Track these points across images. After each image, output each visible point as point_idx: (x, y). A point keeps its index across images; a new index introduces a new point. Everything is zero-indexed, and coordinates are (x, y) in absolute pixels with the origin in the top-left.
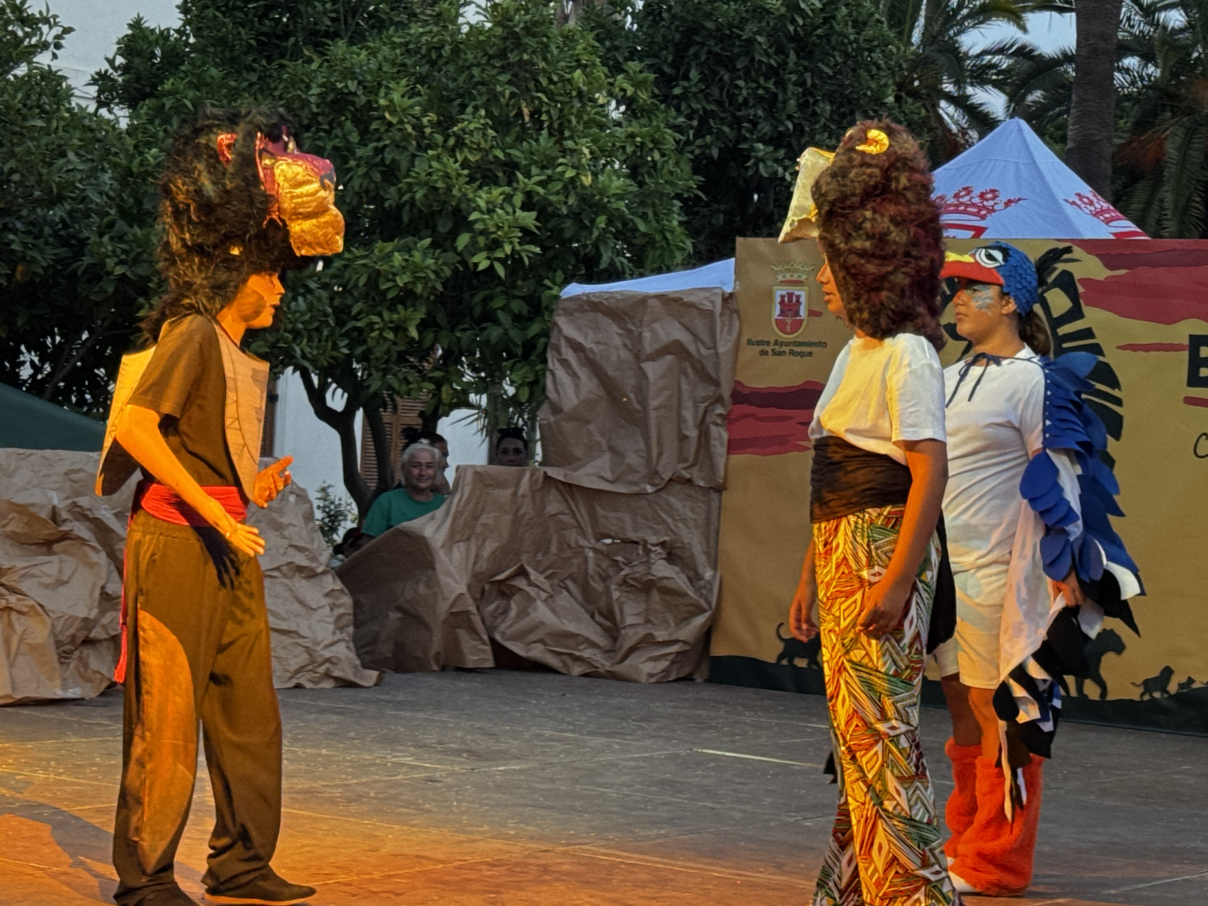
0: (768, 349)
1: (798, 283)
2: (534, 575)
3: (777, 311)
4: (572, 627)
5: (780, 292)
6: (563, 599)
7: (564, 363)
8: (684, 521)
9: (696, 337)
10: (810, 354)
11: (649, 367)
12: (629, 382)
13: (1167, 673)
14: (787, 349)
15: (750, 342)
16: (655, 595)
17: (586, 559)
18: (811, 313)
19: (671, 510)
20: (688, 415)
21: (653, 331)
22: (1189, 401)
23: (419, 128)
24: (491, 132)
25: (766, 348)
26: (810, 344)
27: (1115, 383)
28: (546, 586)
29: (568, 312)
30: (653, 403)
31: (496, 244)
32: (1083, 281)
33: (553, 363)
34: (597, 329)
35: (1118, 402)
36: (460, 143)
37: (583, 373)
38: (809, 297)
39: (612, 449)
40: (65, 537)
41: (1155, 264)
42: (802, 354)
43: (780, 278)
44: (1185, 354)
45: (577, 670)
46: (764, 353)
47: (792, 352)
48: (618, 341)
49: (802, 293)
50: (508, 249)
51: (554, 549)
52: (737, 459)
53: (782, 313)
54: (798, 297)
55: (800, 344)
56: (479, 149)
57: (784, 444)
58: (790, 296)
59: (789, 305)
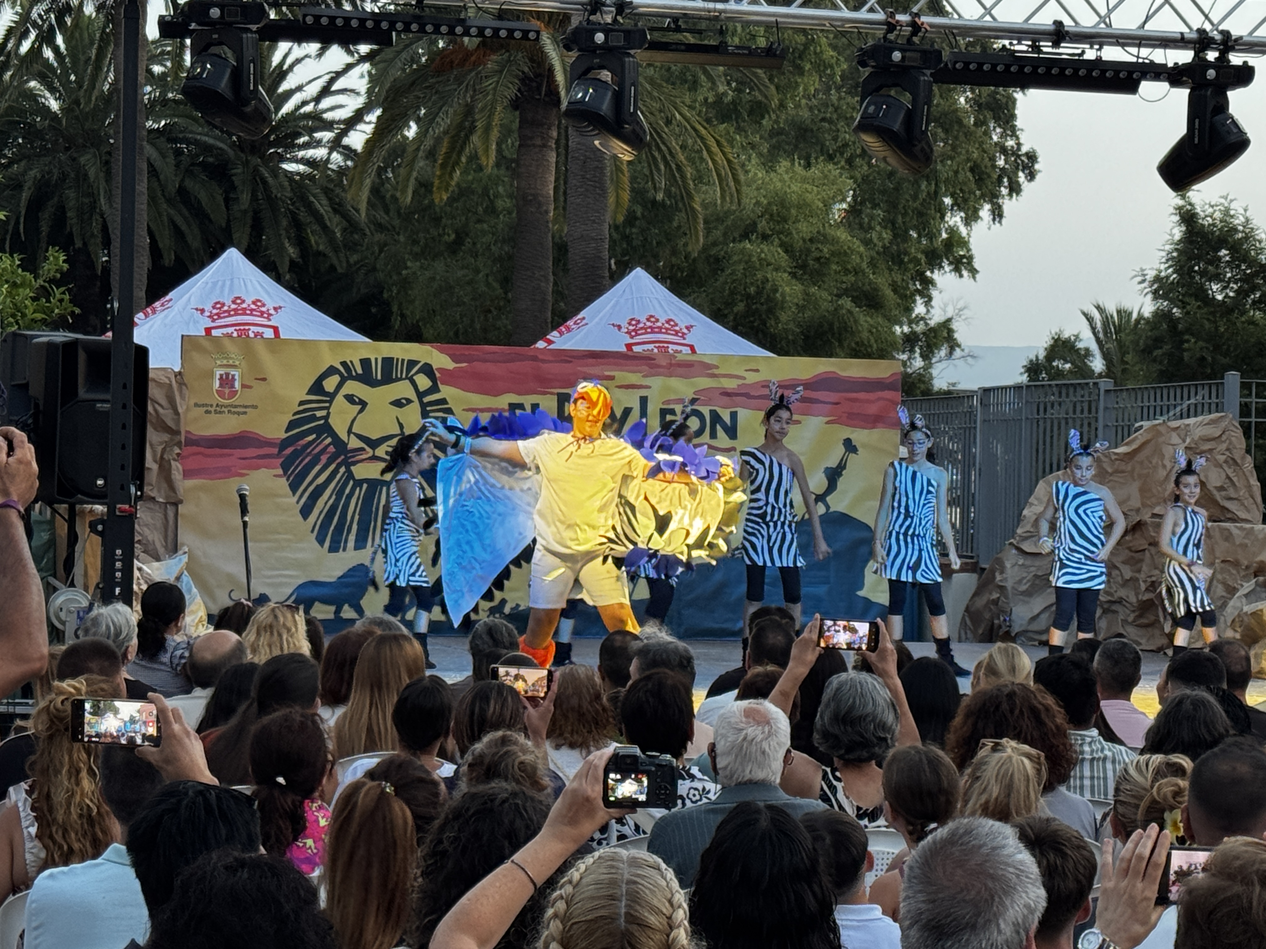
0: (212, 409)
1: (234, 366)
3: (217, 384)
5: (219, 372)
10: (245, 413)
14: (226, 410)
15: (196, 405)
18: (243, 386)
25: (209, 408)
26: (246, 407)
38: (242, 377)
41: (485, 361)
42: (238, 413)
43: (219, 362)
46: (207, 412)
47: (229, 412)
49: (236, 373)
52: (190, 483)
53: (221, 385)
54: (233, 376)
55: (236, 407)
57: (227, 472)
58: (227, 374)
59: (227, 381)
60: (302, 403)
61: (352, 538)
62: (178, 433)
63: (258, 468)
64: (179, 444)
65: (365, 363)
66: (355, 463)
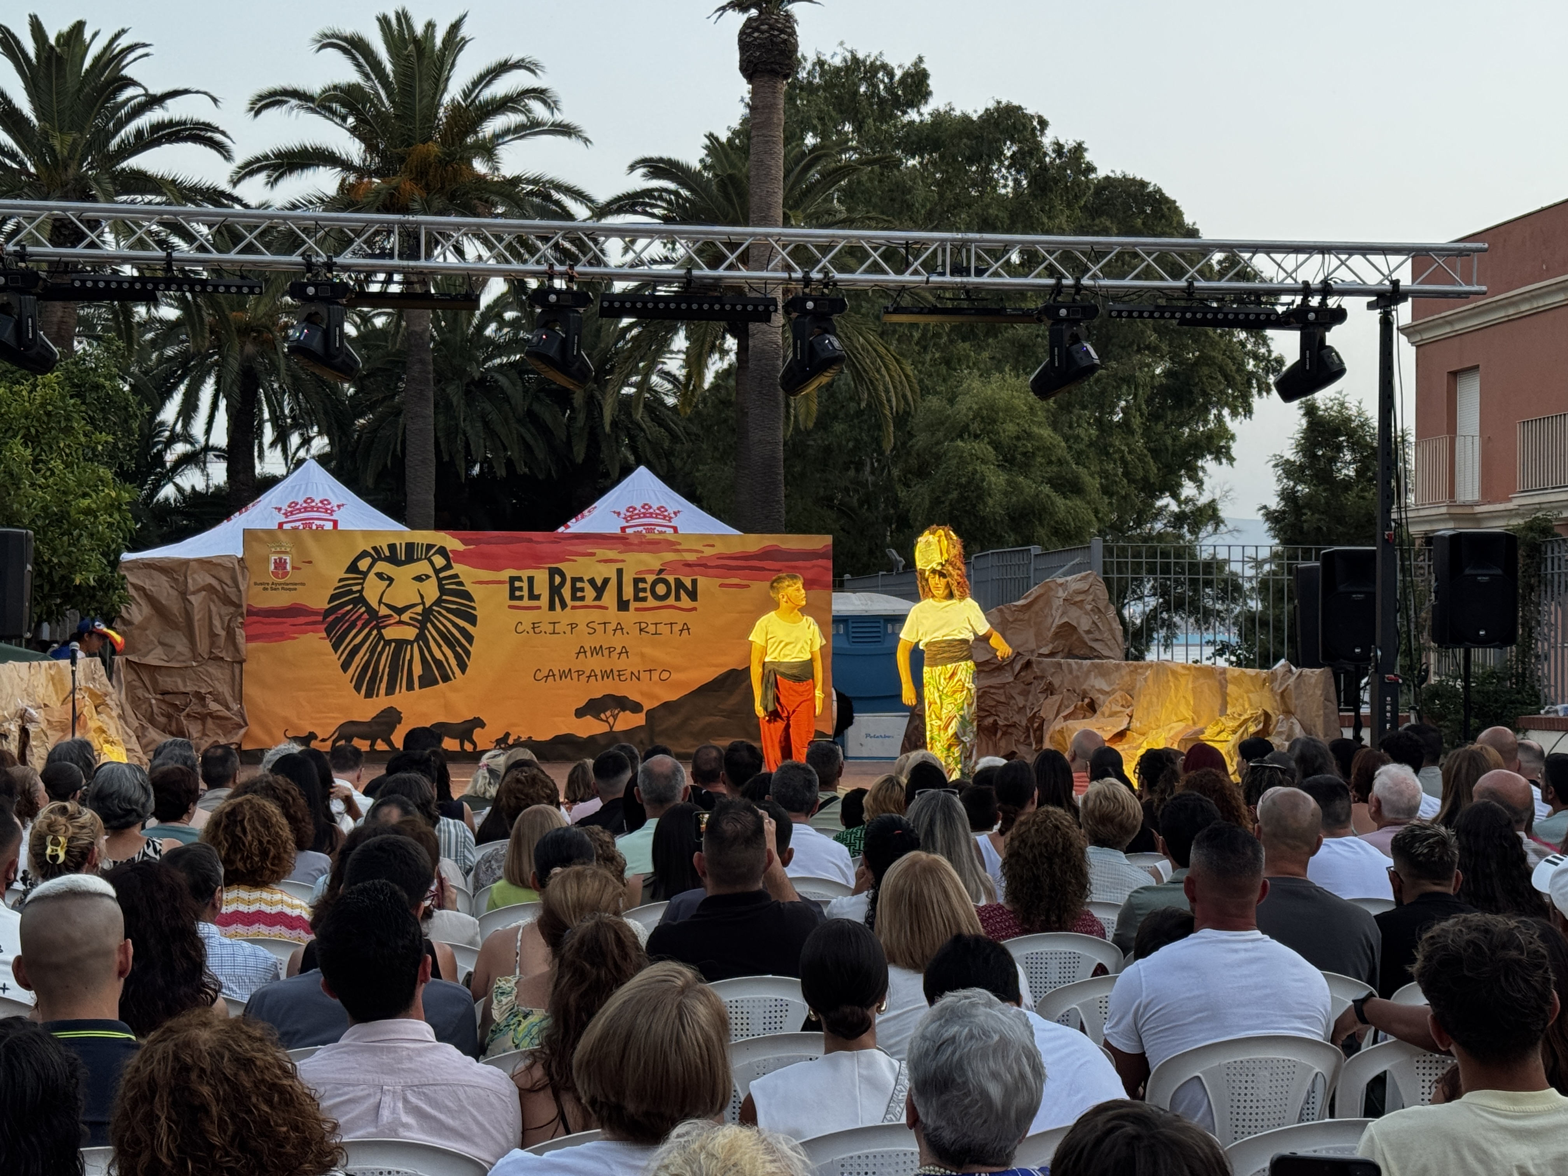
0: (269, 587)
1: (285, 553)
3: (272, 567)
5: (273, 558)
7: (131, 597)
8: (218, 680)
9: (221, 581)
10: (295, 589)
11: (192, 598)
12: (178, 607)
13: (507, 735)
14: (280, 587)
15: (257, 584)
16: (209, 721)
17: (151, 705)
18: (293, 568)
19: (209, 675)
20: (217, 622)
21: (194, 579)
22: (510, 607)
25: (266, 586)
26: (295, 584)
27: (471, 599)
30: (197, 618)
32: (452, 551)
34: (151, 578)
35: (474, 608)
37: (142, 602)
38: (293, 561)
39: (161, 643)
41: (489, 543)
42: (290, 590)
43: (273, 550)
44: (507, 586)
46: (265, 589)
47: (282, 588)
48: (168, 585)
49: (288, 558)
52: (252, 645)
53: (276, 568)
54: (285, 560)
55: (287, 584)
57: (282, 636)
58: (280, 559)
59: (280, 565)
60: (341, 580)
61: (384, 685)
62: (239, 606)
63: (306, 632)
64: (241, 615)
65: (392, 547)
66: (385, 627)
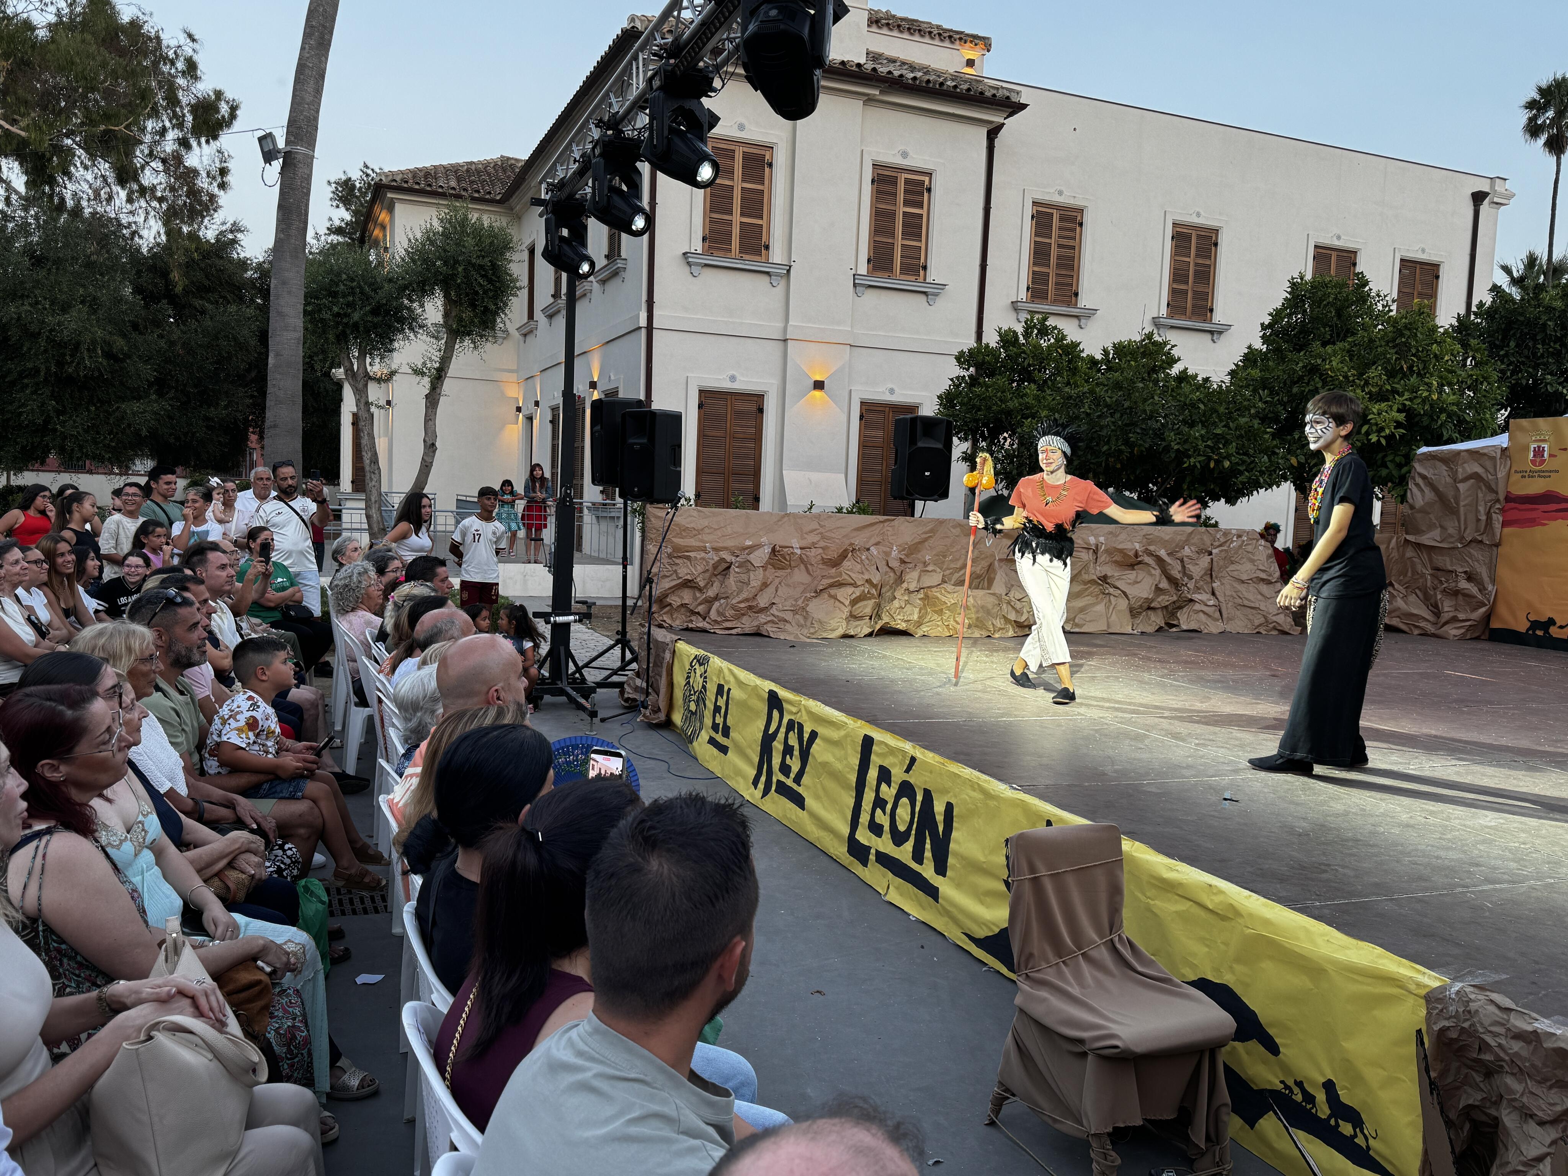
0: (1527, 474)
1: (1544, 441)
2: (1396, 586)
3: (1531, 455)
4: (1415, 612)
5: (1533, 446)
6: (1412, 598)
7: (1417, 485)
8: (1478, 561)
9: (1487, 470)
10: (1549, 476)
11: (1462, 487)
12: (1450, 494)
14: (1536, 475)
15: (1516, 472)
16: (1460, 597)
17: (1426, 580)
18: (1551, 456)
19: (1471, 556)
20: (1481, 509)
21: (1464, 468)
23: (1346, 377)
24: (1384, 377)
25: (1525, 474)
26: (1550, 472)
28: (1404, 591)
29: (1419, 461)
30: (1462, 503)
31: (1382, 429)
33: (1411, 485)
34: (1435, 468)
36: (1367, 383)
37: (1427, 490)
38: (1550, 448)
39: (1441, 527)
40: (1140, 563)
42: (1545, 477)
43: (1534, 438)
45: (1416, 632)
46: (1523, 477)
47: (1538, 476)
48: (1445, 473)
49: (1546, 446)
50: (1387, 431)
51: (1409, 574)
52: (1507, 530)
53: (1534, 456)
54: (1544, 448)
55: (1544, 472)
56: (1377, 385)
57: (1532, 522)
58: (1539, 447)
59: (1539, 452)
62: (1499, 493)
63: (1556, 519)
64: (1500, 501)
